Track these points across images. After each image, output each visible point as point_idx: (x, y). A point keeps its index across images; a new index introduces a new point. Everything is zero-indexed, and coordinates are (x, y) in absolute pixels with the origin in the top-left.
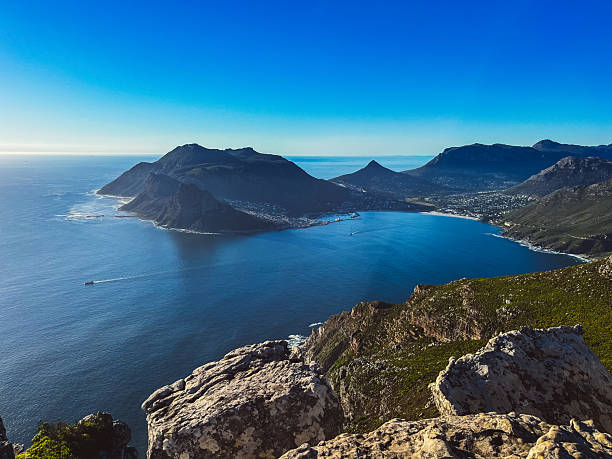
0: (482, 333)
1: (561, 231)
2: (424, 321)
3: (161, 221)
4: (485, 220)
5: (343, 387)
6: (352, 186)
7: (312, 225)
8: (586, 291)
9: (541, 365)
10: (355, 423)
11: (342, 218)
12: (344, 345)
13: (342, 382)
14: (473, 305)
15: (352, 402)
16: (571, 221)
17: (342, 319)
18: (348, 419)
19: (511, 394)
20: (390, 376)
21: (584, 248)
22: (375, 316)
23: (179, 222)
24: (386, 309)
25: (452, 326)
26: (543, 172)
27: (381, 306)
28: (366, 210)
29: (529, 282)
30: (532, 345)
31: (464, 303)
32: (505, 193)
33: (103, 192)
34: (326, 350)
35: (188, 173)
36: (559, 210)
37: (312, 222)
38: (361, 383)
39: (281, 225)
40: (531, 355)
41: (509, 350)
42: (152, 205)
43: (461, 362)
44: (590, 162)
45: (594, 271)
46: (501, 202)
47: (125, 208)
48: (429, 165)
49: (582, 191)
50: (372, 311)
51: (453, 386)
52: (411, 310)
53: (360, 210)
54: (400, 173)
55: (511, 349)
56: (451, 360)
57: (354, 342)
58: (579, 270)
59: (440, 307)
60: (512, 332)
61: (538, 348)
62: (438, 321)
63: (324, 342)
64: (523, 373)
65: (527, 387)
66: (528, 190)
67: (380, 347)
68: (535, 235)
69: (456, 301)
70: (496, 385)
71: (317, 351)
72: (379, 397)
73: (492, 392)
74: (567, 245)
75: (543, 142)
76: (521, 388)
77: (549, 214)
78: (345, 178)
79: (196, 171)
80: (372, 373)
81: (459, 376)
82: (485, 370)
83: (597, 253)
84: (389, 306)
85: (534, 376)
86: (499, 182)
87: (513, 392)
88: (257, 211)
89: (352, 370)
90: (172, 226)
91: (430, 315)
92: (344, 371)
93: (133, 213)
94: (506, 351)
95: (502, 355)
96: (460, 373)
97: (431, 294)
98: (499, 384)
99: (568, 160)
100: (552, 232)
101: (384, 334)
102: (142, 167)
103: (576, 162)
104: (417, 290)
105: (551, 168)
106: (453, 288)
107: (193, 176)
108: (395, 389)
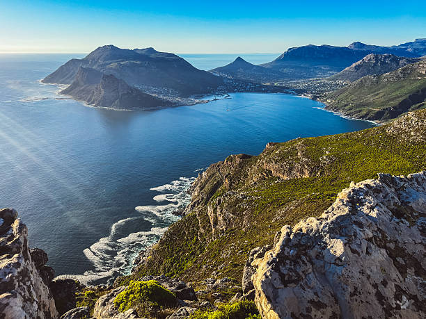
0: (311, 173)
1: (364, 105)
2: (272, 167)
3: (90, 101)
4: (314, 98)
5: (219, 210)
6: (224, 75)
7: (197, 103)
8: (377, 144)
9: (414, 229)
10: (227, 233)
11: (217, 98)
12: (220, 183)
13: (218, 207)
14: (304, 155)
15: (225, 220)
16: (370, 98)
17: (218, 166)
18: (223, 230)
19: (381, 288)
20: (250, 203)
21: (378, 116)
22: (240, 164)
23: (103, 102)
24: (247, 158)
25: (291, 169)
26: (354, 65)
27: (244, 157)
28: (234, 92)
29: (341, 139)
30: (396, 198)
31: (299, 154)
32: (328, 80)
33: (45, 81)
34: (208, 187)
35: (107, 67)
36: (363, 91)
37: (198, 101)
38: (231, 207)
39: (175, 103)
40: (398, 214)
41: (370, 210)
42: (83, 90)
43: (299, 234)
44: (385, 57)
45: (383, 131)
46: (325, 85)
47: (64, 92)
48: (278, 60)
49: (379, 77)
50: (238, 160)
51: (285, 284)
52: (264, 159)
53: (230, 92)
54: (257, 66)
55: (372, 208)
56: (284, 230)
57: (227, 181)
58: (373, 131)
59: (283, 157)
60: (369, 182)
61: (405, 203)
62: (282, 166)
63: (207, 182)
64: (392, 246)
65: (402, 270)
66: (343, 77)
67: (243, 184)
68: (347, 108)
69: (293, 152)
70: (357, 275)
71: (202, 188)
72: (242, 216)
73: (350, 289)
74: (367, 115)
75: (355, 44)
76: (394, 273)
77: (356, 93)
78: (220, 70)
79: (114, 65)
80: (238, 201)
81: (296, 260)
82: (337, 247)
83: (386, 119)
84: (250, 157)
85: (410, 249)
86: (324, 72)
87: (385, 283)
88: (158, 93)
89: (225, 199)
90: (98, 105)
91: (276, 162)
92: (220, 200)
93: (70, 97)
94: (365, 210)
95: (361, 219)
96: (298, 256)
97: (277, 149)
98: (362, 272)
99: (371, 56)
100: (357, 106)
101: (246, 176)
102: (74, 62)
103: (376, 57)
104: (268, 146)
105: (359, 62)
106: (292, 145)
107: (111, 69)
108: (253, 211)
